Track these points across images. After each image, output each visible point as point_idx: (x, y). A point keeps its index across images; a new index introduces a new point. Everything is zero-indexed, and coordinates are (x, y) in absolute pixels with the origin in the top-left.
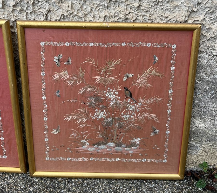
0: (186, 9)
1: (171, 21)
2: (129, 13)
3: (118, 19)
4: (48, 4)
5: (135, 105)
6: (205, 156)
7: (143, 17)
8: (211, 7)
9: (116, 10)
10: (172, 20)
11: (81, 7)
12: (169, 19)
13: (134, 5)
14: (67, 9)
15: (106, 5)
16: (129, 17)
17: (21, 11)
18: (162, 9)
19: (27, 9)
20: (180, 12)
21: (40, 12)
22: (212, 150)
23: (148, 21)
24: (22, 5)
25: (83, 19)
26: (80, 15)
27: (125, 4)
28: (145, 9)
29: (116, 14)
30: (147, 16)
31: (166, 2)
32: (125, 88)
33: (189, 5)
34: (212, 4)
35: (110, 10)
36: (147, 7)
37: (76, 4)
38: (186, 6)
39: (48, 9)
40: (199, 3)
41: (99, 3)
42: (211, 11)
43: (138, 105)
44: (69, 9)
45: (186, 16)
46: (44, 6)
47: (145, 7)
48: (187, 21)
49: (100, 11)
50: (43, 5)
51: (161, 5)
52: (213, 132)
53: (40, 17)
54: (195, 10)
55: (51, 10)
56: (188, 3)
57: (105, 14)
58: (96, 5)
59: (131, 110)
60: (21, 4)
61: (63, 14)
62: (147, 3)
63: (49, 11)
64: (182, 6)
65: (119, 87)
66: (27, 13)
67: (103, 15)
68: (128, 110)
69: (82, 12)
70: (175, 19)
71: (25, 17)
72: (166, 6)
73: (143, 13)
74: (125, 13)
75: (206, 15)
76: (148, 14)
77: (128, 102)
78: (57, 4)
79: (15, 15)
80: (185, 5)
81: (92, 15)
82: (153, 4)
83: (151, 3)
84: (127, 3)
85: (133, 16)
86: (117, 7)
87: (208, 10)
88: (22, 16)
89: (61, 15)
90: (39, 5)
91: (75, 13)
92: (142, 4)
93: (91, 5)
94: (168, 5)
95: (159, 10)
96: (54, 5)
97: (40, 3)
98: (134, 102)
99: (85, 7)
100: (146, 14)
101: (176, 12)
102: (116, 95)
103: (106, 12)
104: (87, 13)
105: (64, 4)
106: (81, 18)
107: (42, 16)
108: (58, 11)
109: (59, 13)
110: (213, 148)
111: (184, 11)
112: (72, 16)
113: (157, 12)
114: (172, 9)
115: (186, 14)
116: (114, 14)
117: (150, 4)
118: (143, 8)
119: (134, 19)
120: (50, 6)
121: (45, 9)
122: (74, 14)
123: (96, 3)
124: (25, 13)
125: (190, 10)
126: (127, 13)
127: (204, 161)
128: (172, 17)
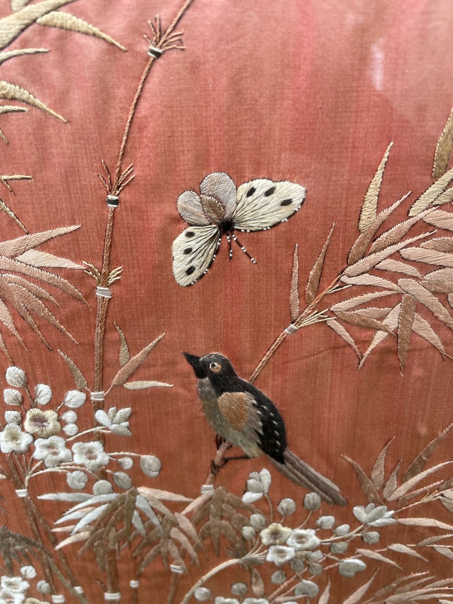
5: (327, 520)
32: (201, 370)
43: (354, 522)
59: (278, 560)
65: (127, 360)
68: (253, 563)
77: (249, 497)
98: (312, 497)
102: (109, 441)
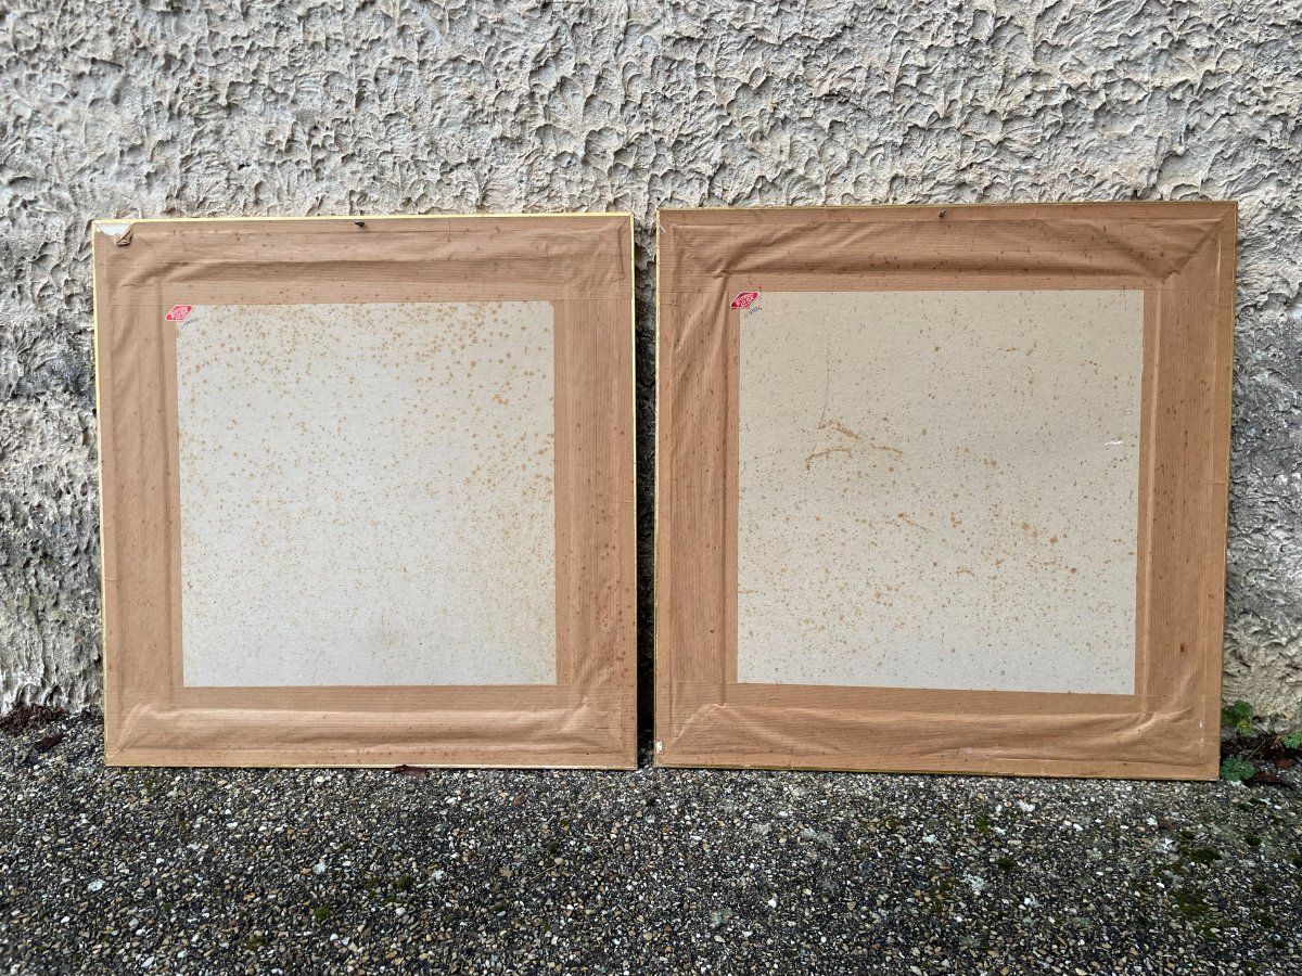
0: (1152, 145)
1: (1103, 187)
2: (971, 165)
3: (932, 188)
4: (719, 145)
6: (1239, 679)
7: (1014, 178)
8: (1228, 141)
9: (928, 157)
10: (1106, 186)
11: (820, 153)
12: (1097, 181)
13: (988, 137)
14: (776, 157)
15: (900, 141)
16: (969, 177)
17: (635, 170)
18: (1075, 149)
19: (653, 165)
20: (1131, 157)
21: (692, 171)
22: (1262, 651)
23: (1029, 190)
24: (642, 152)
25: (823, 190)
26: (814, 176)
27: (958, 136)
28: (1022, 148)
29: (928, 171)
30: (1026, 173)
31: (1086, 127)
33: (1160, 134)
34: (1233, 131)
35: (910, 159)
36: (1027, 141)
37: (804, 141)
38: (1149, 137)
39: (719, 161)
40: (1191, 127)
41: (876, 135)
42: (1230, 152)
44: (784, 158)
45: (1152, 171)
46: (707, 152)
47: (1023, 144)
48: (1154, 186)
49: (877, 161)
50: (705, 148)
51: (1073, 135)
52: (1262, 578)
53: (690, 189)
54: (1180, 150)
55: (728, 162)
56: (1156, 129)
57: (894, 172)
58: (866, 145)
60: (639, 148)
61: (763, 177)
62: (1029, 131)
63: (723, 166)
64: (1138, 137)
66: (653, 176)
67: (886, 173)
69: (821, 167)
70: (1117, 180)
71: (646, 189)
72: (1087, 139)
73: (1016, 165)
74: (958, 165)
75: (1214, 168)
76: (1030, 166)
78: (749, 142)
79: (617, 183)
80: (1146, 132)
81: (852, 175)
82: (1048, 135)
83: (1040, 130)
84: (964, 132)
85: (981, 174)
86: (933, 147)
87: (1218, 150)
88: (636, 186)
89: (756, 177)
90: (692, 148)
91: (801, 171)
92: (1011, 136)
93: (851, 144)
94: (1095, 135)
95: (1064, 153)
96: (738, 146)
97: (696, 143)
99: (831, 151)
100: (1024, 167)
101: (1120, 157)
103: (898, 164)
104: (834, 169)
105: (767, 144)
106: (818, 187)
107: (696, 183)
108: (747, 168)
109: (751, 171)
110: (1267, 643)
111: (1146, 153)
112: (788, 180)
113: (1060, 159)
114: (1106, 150)
115: (1153, 162)
116: (920, 170)
117: (1036, 134)
118: (1015, 146)
119: (987, 184)
120: (727, 150)
121: (709, 160)
122: (795, 175)
123: (866, 136)
124: (647, 178)
125: (1162, 150)
126: (964, 165)
127: (1236, 699)
128: (1108, 174)
